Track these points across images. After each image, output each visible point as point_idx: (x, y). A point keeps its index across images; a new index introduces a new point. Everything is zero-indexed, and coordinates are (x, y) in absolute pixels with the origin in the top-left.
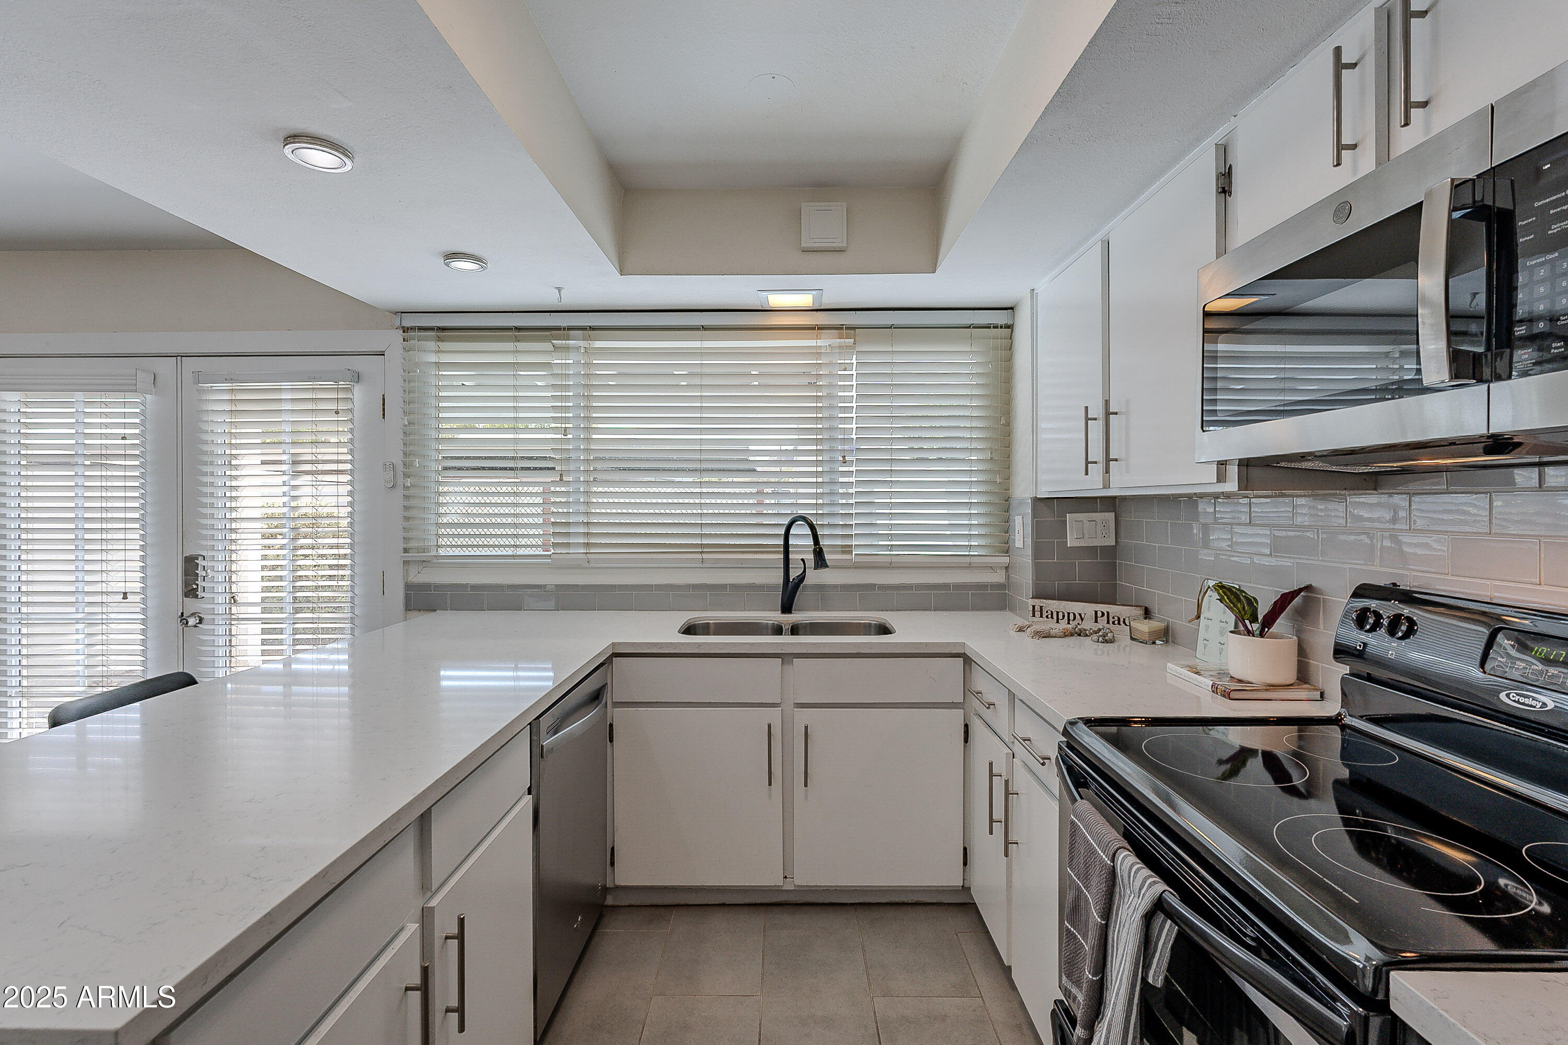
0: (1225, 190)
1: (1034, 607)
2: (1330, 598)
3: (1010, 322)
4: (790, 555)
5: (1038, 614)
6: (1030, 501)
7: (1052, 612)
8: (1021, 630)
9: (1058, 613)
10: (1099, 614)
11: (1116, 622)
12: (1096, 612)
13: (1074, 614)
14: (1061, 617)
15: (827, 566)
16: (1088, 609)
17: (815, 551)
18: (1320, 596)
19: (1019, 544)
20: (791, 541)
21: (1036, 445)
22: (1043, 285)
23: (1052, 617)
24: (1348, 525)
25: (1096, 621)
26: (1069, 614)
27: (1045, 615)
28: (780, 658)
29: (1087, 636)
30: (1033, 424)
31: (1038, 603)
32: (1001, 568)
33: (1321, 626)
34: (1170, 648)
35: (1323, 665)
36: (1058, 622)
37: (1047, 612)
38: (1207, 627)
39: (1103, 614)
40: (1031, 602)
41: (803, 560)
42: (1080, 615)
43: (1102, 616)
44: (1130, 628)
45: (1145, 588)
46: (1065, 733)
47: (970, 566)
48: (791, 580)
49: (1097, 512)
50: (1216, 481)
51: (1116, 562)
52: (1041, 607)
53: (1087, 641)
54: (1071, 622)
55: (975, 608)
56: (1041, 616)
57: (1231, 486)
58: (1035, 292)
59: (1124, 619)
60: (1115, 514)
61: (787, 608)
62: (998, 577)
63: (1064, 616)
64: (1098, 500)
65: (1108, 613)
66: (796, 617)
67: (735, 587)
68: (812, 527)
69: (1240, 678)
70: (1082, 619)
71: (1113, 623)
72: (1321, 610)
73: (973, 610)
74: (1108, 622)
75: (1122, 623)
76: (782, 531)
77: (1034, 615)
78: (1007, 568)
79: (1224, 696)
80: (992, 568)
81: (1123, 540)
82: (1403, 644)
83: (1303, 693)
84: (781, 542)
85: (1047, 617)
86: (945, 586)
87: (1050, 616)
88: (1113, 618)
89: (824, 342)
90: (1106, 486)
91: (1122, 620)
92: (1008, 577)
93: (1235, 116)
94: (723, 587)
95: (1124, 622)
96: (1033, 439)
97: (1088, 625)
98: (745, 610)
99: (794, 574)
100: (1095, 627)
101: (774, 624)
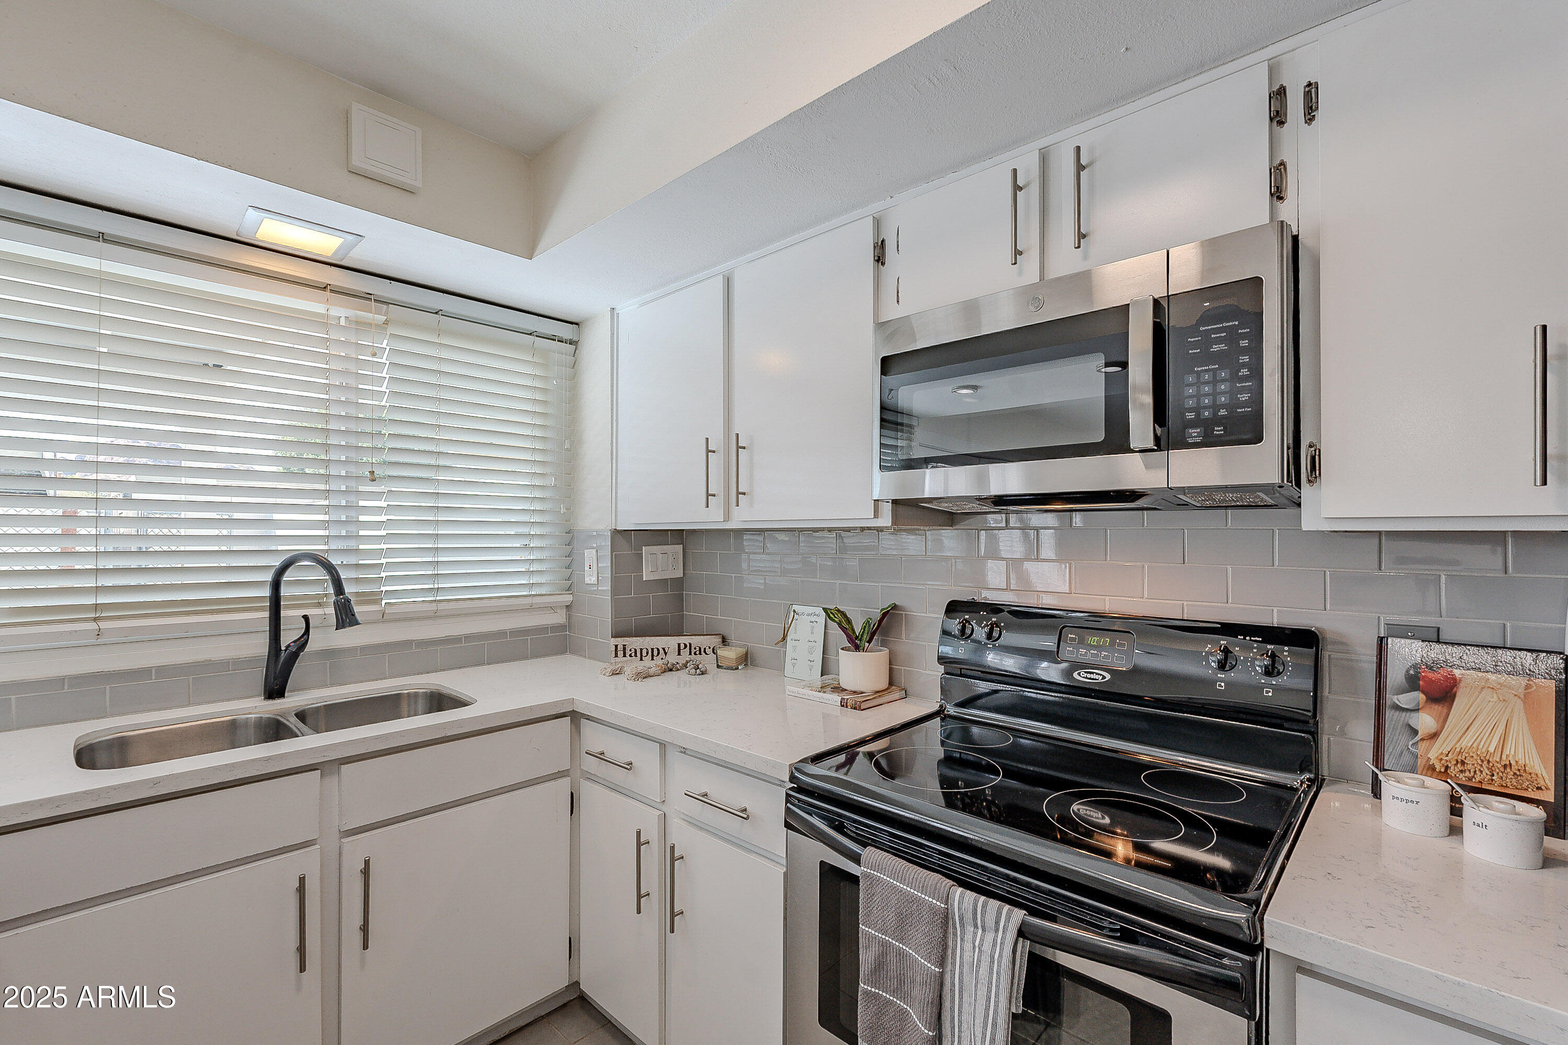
0: (880, 259)
1: (616, 646)
2: (909, 613)
3: (575, 339)
4: (282, 612)
5: (620, 653)
6: (609, 534)
7: (636, 650)
8: (615, 673)
9: (641, 650)
10: (682, 646)
11: (698, 653)
12: (679, 645)
13: (658, 650)
14: (644, 654)
15: (357, 623)
16: (671, 642)
17: (336, 604)
18: (902, 612)
19: (590, 579)
20: (284, 591)
21: (617, 473)
22: (628, 308)
23: (636, 655)
24: (928, 554)
25: (679, 654)
26: (652, 649)
27: (628, 653)
28: (317, 769)
29: (678, 670)
30: (612, 452)
31: (620, 641)
32: (561, 607)
33: (904, 636)
34: (750, 671)
35: (905, 668)
36: (641, 660)
37: (630, 650)
38: (795, 647)
39: (686, 646)
40: (614, 641)
41: (306, 618)
42: (664, 649)
43: (685, 648)
44: (717, 656)
45: (719, 617)
46: (793, 779)
47: (531, 609)
48: (283, 648)
49: (668, 544)
50: (873, 517)
51: (683, 593)
52: (624, 645)
53: (682, 674)
54: (655, 658)
55: (536, 655)
56: (625, 656)
57: (886, 520)
58: (617, 311)
59: (705, 649)
60: (683, 546)
61: (275, 690)
62: (559, 618)
63: (647, 653)
64: (669, 532)
65: (690, 644)
66: (293, 701)
67: (162, 671)
68: (330, 569)
69: (853, 689)
70: (666, 654)
71: (695, 653)
72: (904, 623)
73: (532, 657)
74: (690, 654)
75: (702, 652)
76: (269, 577)
77: (616, 656)
78: (568, 607)
79: (855, 708)
80: (552, 608)
81: (690, 572)
82: (969, 641)
83: (896, 694)
84: (266, 592)
85: (630, 656)
86: (502, 634)
87: (633, 654)
88: (695, 649)
89: (341, 311)
90: (727, 518)
91: (702, 650)
92: (569, 617)
93: (891, 197)
94: (142, 673)
95: (705, 651)
96: (612, 467)
97: (672, 658)
98: (188, 705)
99: (288, 638)
100: (682, 660)
101: (261, 718)
